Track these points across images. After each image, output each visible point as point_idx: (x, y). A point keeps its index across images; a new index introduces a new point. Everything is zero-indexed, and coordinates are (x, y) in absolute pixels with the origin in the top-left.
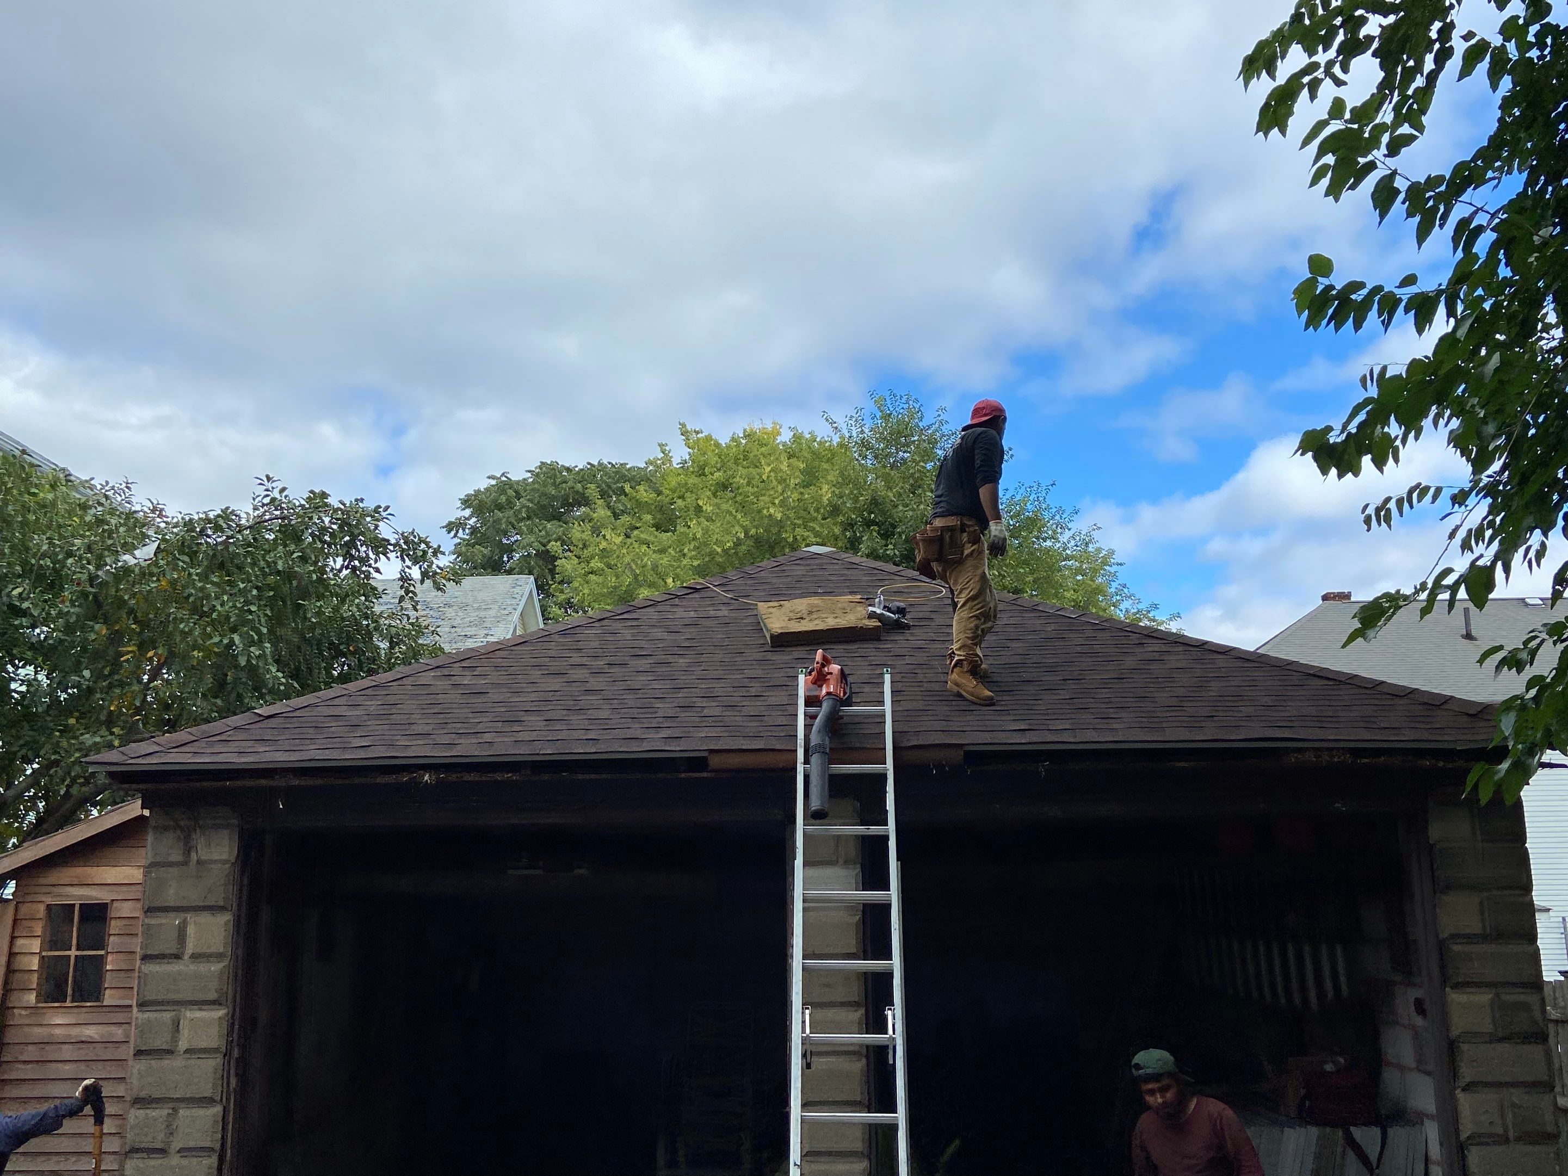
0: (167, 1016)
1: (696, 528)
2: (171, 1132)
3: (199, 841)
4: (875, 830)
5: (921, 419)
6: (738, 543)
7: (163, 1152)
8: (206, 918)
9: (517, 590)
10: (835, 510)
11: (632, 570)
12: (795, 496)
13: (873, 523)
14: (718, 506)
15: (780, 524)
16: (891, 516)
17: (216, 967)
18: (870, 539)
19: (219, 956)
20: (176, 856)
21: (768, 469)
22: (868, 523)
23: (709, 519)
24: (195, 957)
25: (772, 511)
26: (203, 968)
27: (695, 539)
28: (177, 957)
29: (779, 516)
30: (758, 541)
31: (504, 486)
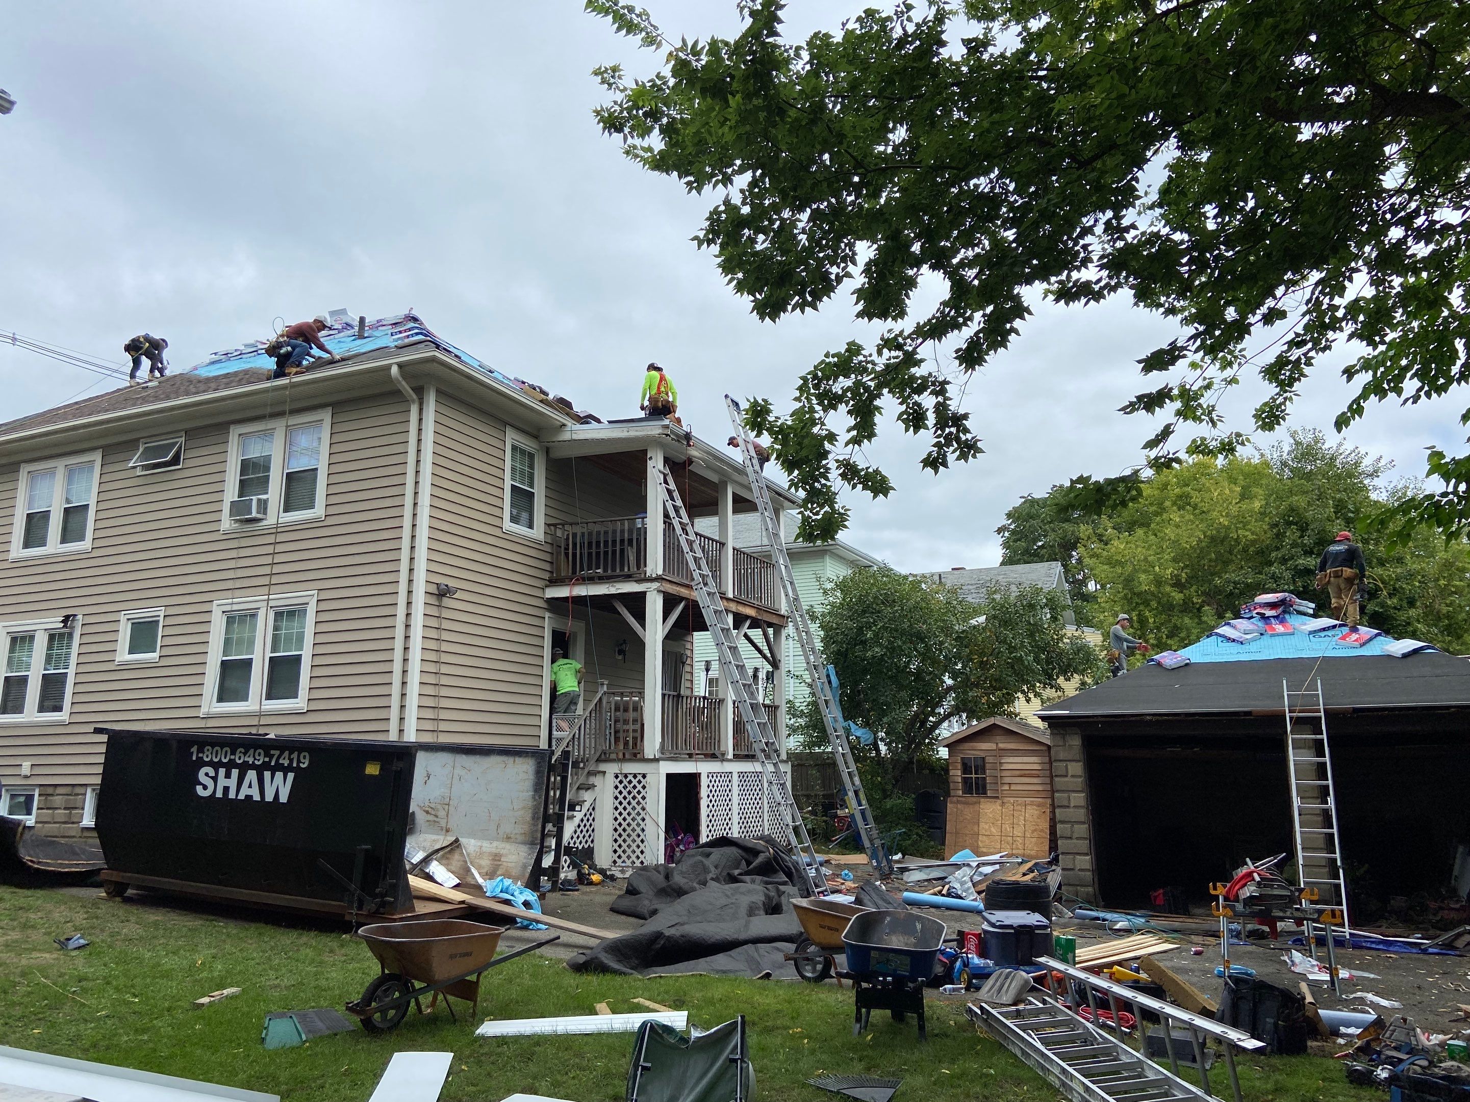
0: (1066, 795)
1: (1169, 532)
2: (1072, 832)
3: (1067, 737)
4: (1319, 737)
5: (1323, 444)
6: (1200, 541)
7: (1071, 838)
8: (1074, 764)
9: (1052, 571)
10: (1263, 514)
11: (1132, 562)
12: (1236, 509)
13: (1292, 523)
14: (1182, 517)
15: (1228, 528)
16: (1305, 517)
17: (1080, 780)
18: (1292, 534)
19: (1080, 776)
20: (1061, 743)
21: (1216, 494)
22: (1289, 523)
23: (1178, 526)
24: (1072, 776)
25: (1221, 520)
26: (1076, 780)
27: (1169, 540)
28: (1066, 776)
29: (1226, 523)
30: (1213, 539)
31: (1031, 502)
